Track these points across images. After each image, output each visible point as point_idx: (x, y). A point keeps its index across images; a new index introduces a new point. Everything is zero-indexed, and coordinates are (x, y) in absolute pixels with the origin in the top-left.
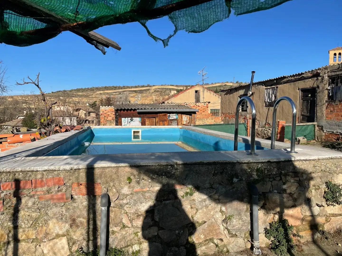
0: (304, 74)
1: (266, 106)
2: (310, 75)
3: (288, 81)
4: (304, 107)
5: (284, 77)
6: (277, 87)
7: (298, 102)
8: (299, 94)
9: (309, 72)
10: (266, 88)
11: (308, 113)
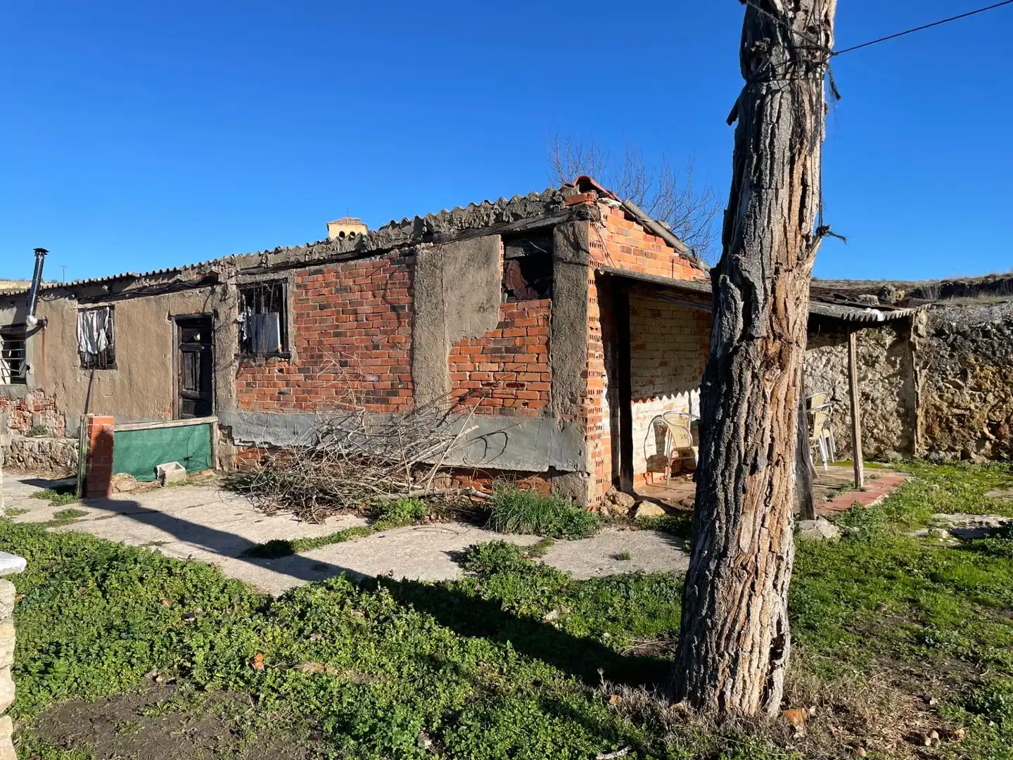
0: (180, 272)
1: (82, 366)
2: (195, 277)
3: (140, 289)
4: (187, 371)
5: (129, 279)
6: (112, 307)
7: (170, 356)
8: (172, 331)
9: (193, 268)
10: (81, 306)
11: (196, 390)
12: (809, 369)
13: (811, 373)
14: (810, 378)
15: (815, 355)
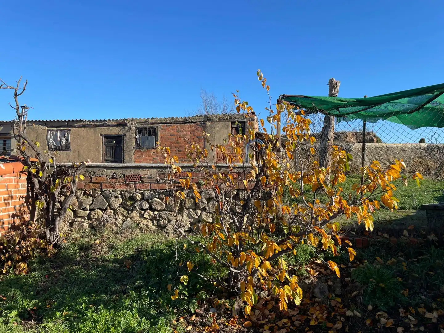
0: (107, 121)
1: (49, 150)
2: (114, 123)
3: (84, 125)
4: (108, 152)
6: (70, 130)
7: (101, 147)
9: (113, 120)
10: (48, 129)
11: (112, 158)
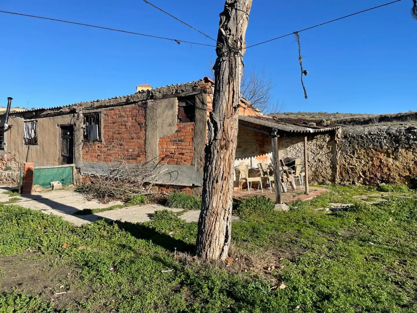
0: (62, 108)
1: (25, 144)
2: (67, 110)
3: (47, 114)
4: (64, 147)
5: (43, 110)
6: (37, 121)
7: (58, 140)
8: (59, 131)
9: (67, 106)
10: (25, 120)
11: (67, 154)
12: (300, 150)
13: (300, 151)
14: (300, 153)
15: (302, 145)
